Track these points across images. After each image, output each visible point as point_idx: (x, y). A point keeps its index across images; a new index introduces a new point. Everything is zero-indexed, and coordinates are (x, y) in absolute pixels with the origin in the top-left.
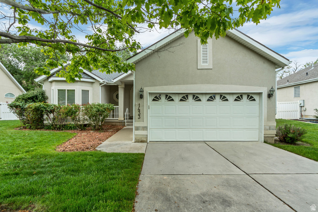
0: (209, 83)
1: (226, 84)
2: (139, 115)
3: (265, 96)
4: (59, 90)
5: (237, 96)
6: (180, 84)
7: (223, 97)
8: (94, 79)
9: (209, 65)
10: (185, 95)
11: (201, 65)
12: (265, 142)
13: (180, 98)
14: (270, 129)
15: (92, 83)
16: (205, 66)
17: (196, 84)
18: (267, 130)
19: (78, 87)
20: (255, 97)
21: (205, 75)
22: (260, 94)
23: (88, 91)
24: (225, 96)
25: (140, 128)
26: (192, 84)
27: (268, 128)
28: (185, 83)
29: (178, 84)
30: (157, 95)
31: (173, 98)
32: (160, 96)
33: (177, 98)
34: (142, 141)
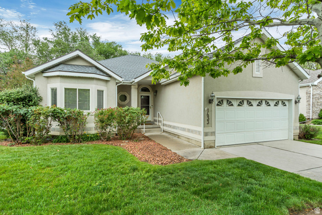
0: (260, 90)
1: (271, 92)
2: (208, 121)
3: (293, 102)
4: (66, 89)
5: (276, 101)
6: (240, 90)
7: (267, 103)
8: (110, 76)
9: (260, 74)
10: (241, 100)
11: (255, 73)
12: (294, 140)
13: (238, 103)
15: (107, 81)
16: (258, 74)
17: (251, 90)
18: (295, 130)
19: (94, 86)
20: (287, 103)
21: (258, 83)
22: (289, 100)
23: (103, 91)
24: (269, 101)
25: (209, 134)
26: (248, 90)
27: (295, 128)
28: (244, 89)
29: (238, 90)
30: (220, 100)
31: (233, 103)
32: (222, 101)
33: (235, 103)
34: (211, 147)
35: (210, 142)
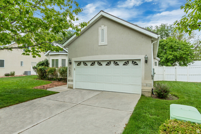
0: (105, 54)
1: (116, 54)
2: (70, 73)
3: (143, 61)
5: (125, 61)
7: (116, 63)
9: (105, 43)
10: (93, 62)
11: (101, 43)
13: (91, 64)
14: (147, 86)
16: (103, 43)
17: (98, 55)
18: (145, 86)
21: (103, 49)
24: (117, 62)
25: (70, 81)
26: (95, 55)
28: (92, 55)
30: (79, 62)
31: (87, 64)
32: (80, 63)
33: (89, 64)
34: (71, 88)
35: (71, 85)
